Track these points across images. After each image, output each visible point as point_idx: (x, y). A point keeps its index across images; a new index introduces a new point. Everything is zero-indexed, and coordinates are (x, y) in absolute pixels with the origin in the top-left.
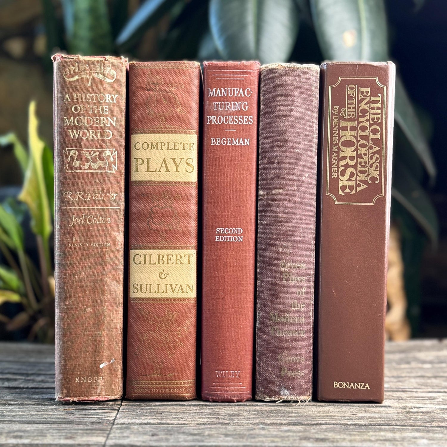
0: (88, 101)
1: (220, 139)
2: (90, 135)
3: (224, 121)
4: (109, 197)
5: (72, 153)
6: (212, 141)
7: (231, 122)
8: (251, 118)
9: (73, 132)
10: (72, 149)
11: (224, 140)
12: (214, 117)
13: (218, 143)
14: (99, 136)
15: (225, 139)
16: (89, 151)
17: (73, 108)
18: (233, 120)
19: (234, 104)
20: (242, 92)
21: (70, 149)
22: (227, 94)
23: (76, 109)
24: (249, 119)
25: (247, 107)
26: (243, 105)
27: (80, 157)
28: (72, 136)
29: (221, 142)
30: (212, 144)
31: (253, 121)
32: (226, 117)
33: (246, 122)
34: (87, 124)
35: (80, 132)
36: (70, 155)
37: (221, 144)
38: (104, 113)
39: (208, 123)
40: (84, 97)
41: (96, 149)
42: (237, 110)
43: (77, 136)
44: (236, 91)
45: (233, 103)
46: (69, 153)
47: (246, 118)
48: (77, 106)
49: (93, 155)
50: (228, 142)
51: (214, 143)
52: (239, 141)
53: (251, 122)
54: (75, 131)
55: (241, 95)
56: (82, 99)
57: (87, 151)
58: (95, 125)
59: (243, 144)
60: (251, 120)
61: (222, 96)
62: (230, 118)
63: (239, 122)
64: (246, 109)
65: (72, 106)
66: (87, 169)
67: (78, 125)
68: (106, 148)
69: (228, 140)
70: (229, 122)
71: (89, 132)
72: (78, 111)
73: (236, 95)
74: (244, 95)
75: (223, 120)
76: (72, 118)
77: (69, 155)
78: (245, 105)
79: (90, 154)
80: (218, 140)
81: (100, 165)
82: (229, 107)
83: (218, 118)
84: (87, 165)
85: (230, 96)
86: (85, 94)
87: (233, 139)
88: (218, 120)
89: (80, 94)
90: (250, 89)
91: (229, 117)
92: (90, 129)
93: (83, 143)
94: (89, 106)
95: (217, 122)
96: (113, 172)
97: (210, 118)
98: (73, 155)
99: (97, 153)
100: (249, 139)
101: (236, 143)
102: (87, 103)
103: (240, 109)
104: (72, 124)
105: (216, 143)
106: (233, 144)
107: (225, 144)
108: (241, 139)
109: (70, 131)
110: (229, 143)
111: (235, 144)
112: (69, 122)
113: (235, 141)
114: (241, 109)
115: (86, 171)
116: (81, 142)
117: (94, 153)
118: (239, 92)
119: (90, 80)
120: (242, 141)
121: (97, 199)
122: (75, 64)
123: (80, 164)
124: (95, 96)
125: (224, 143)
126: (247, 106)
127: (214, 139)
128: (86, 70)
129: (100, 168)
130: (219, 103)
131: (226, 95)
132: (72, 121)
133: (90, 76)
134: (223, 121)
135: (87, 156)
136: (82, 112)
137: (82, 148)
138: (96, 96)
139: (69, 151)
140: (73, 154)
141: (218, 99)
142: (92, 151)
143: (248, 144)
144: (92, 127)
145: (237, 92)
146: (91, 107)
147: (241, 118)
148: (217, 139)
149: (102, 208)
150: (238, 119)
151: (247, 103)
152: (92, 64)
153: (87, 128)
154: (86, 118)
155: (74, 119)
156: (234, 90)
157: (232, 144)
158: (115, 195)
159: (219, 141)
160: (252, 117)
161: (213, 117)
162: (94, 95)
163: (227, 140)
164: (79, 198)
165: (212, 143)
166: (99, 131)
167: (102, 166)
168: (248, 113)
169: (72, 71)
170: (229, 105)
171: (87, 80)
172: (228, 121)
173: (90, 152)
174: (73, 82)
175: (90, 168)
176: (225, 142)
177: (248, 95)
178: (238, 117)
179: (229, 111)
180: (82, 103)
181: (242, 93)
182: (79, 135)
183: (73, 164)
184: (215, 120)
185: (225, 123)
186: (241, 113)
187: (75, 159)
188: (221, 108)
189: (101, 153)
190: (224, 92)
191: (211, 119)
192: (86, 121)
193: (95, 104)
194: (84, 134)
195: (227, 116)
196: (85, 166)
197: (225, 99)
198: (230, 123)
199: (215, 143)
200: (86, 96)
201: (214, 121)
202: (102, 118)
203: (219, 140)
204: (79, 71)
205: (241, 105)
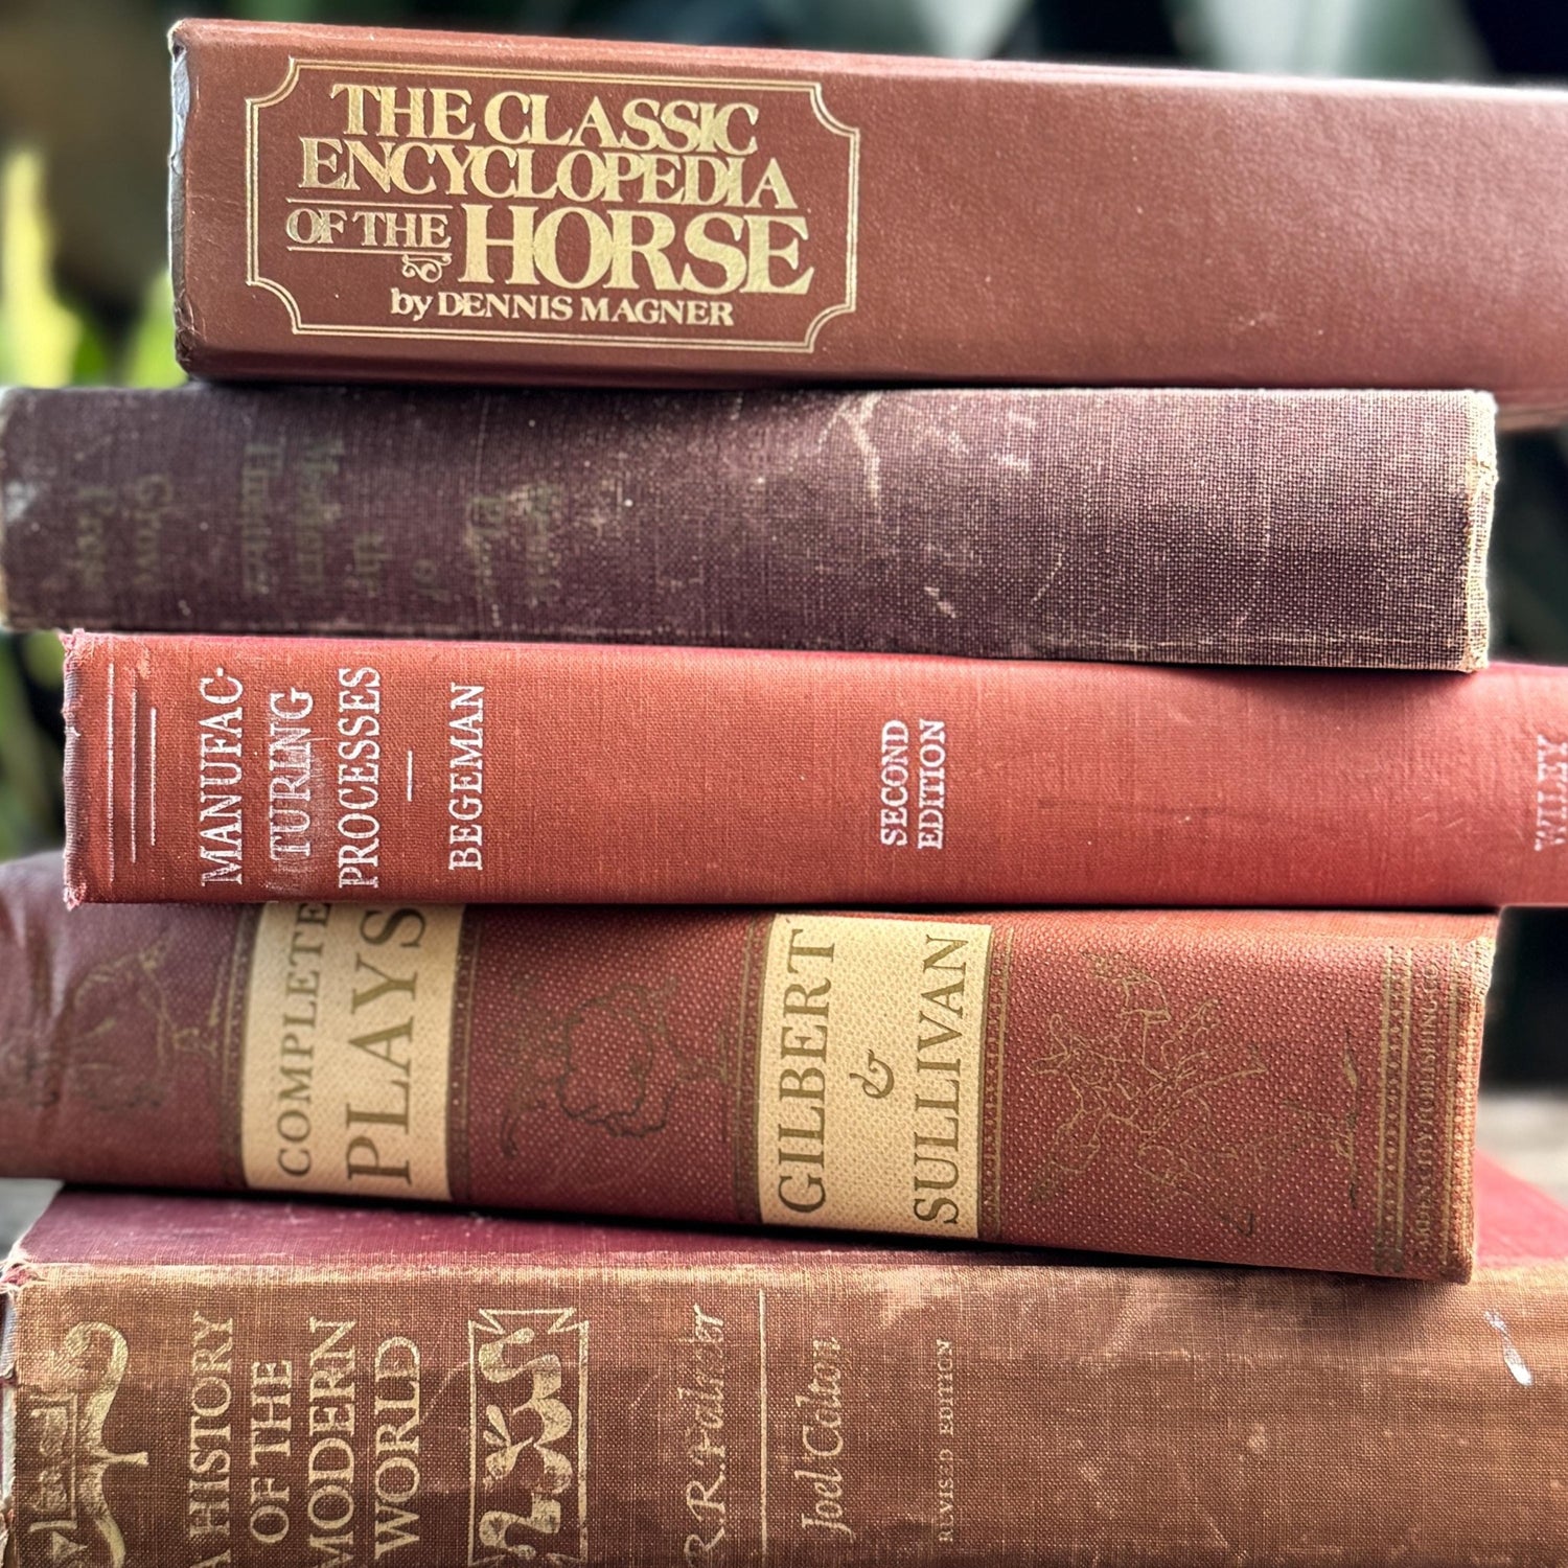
0: (226, 1469)
1: (453, 828)
2: (399, 1448)
3: (364, 806)
4: (711, 1348)
5: (492, 1539)
6: (464, 864)
7: (369, 772)
8: (348, 677)
9: (385, 1537)
10: (471, 1540)
11: (458, 808)
12: (348, 855)
13: (473, 838)
14: (405, 1405)
15: (453, 802)
16: (481, 1457)
17: (263, 1538)
18: (359, 761)
19: (280, 756)
20: (218, 719)
21: (471, 1547)
22: (231, 790)
23: (270, 1525)
24: (354, 683)
25: (295, 696)
26: (288, 716)
27: (514, 1496)
28: (410, 1539)
29: (467, 824)
30: (478, 864)
31: (364, 664)
32: (346, 798)
33: (370, 699)
34: (346, 1466)
35: (389, 1504)
36: (503, 1545)
37: (475, 821)
38: (286, 1381)
39: (374, 882)
40: (208, 1485)
41: (473, 1421)
42: (308, 745)
43: (410, 1517)
44: (215, 750)
45: (273, 765)
46: (492, 1551)
47: (347, 700)
48: (253, 1519)
49: (502, 1430)
50: (467, 792)
51: (472, 858)
52: (460, 735)
53: (368, 678)
54: (379, 1528)
55: (233, 723)
56: (218, 1496)
57: (481, 1468)
58: (350, 1426)
59: (479, 717)
60: (360, 674)
61: (238, 814)
62: (348, 778)
63: (369, 734)
64: (306, 702)
65: (258, 1545)
66: (574, 1460)
67: (350, 1514)
68: (467, 1368)
69: (458, 787)
70: (370, 784)
71: (386, 1455)
72: (282, 1513)
73: (237, 750)
74: (231, 708)
75: (357, 811)
76: (316, 1543)
77: (504, 1552)
78: (284, 705)
79: (495, 1449)
80: (461, 839)
81: (554, 1396)
82: (298, 784)
83: (351, 835)
84: (555, 1462)
85: (239, 777)
86: (192, 1483)
87: (453, 763)
88: (361, 836)
89: (194, 1506)
90: (206, 681)
91: (346, 785)
92: (373, 1451)
93: (440, 1486)
94: (253, 1462)
95: (370, 841)
96: (584, 1327)
97: (346, 876)
98: (502, 1534)
99: (494, 1414)
100: (454, 688)
101: (475, 748)
102: (240, 1475)
103: (307, 731)
104: (348, 1539)
105: (474, 844)
106: (479, 765)
107: (476, 801)
108: (454, 724)
109: (380, 1549)
110: (474, 781)
111: (476, 754)
112: (335, 1557)
113: (462, 753)
114: (302, 723)
115: (582, 1465)
116: (435, 1495)
117: (493, 1430)
118: (219, 734)
119: (116, 1459)
120: (464, 720)
121: (721, 1411)
122: (37, 1533)
123: (550, 1498)
124: (204, 1433)
125: (472, 808)
126: (287, 693)
127: (453, 854)
128: (65, 1480)
129: (567, 1396)
130: (274, 829)
131: (235, 799)
132: (334, 1540)
133: (98, 1460)
134: (365, 812)
135: (505, 1461)
136: (284, 1495)
137: (468, 1491)
138: (204, 1423)
139: (482, 1551)
140: (497, 1533)
141: (254, 837)
142: (480, 1441)
143: (479, 689)
144: (361, 1440)
145: (221, 742)
146: (255, 1449)
147: (348, 727)
148: (452, 839)
149: (763, 1383)
150: (354, 740)
151: (274, 697)
152: (35, 1452)
153: (364, 1468)
154: (313, 1476)
155: (320, 1533)
156: (211, 758)
157: (476, 769)
158: (701, 1318)
159: (465, 831)
160: (342, 672)
161: (342, 861)
162: (195, 1433)
163: (459, 794)
164: (711, 1499)
165: (470, 864)
166: (380, 1405)
167: (556, 1383)
168: (326, 694)
169: (74, 1548)
170: (287, 782)
171: (116, 1473)
172: (364, 788)
173: (485, 1450)
174: (130, 1545)
175: (565, 1446)
176: (466, 801)
177: (233, 691)
178: (346, 739)
179: (311, 782)
180: (238, 1498)
181: (228, 716)
182: (407, 1507)
183: (547, 1530)
184: (361, 853)
185: (372, 804)
186: (323, 726)
187: (522, 1520)
188: (299, 821)
189: (490, 1392)
190: (221, 806)
191: (355, 870)
192: (334, 1475)
193: (241, 1431)
194: (397, 1478)
195: (342, 792)
196: (558, 1473)
197: (253, 801)
198: (374, 779)
199: (471, 850)
200: (203, 1478)
201: (366, 856)
202: (315, 1393)
203: (457, 833)
204: (73, 1513)
205: (283, 723)
